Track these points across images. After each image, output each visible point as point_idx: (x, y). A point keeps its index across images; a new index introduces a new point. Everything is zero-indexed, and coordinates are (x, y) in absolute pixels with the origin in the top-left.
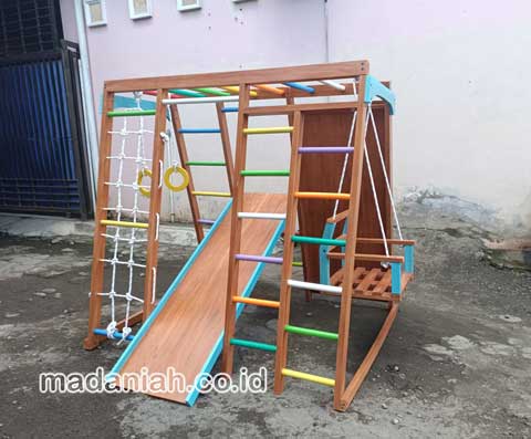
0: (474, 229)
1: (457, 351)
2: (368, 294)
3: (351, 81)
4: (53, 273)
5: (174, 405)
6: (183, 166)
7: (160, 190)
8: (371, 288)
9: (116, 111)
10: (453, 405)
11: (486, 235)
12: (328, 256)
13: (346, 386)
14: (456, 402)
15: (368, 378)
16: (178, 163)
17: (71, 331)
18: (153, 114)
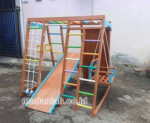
0: (132, 65)
1: (127, 100)
2: (102, 83)
3: (100, 21)
4: (10, 74)
6: (50, 44)
7: (43, 51)
8: (103, 81)
9: (31, 27)
10: (126, 115)
11: (136, 66)
12: (91, 72)
13: (95, 109)
14: (126, 114)
15: (101, 107)
16: (48, 43)
17: (15, 91)
18: (42, 28)
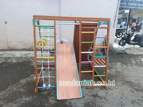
5: (79, 99)
